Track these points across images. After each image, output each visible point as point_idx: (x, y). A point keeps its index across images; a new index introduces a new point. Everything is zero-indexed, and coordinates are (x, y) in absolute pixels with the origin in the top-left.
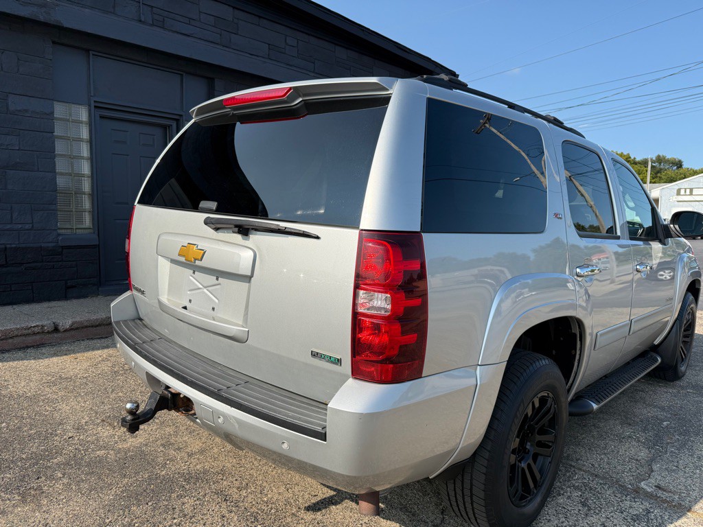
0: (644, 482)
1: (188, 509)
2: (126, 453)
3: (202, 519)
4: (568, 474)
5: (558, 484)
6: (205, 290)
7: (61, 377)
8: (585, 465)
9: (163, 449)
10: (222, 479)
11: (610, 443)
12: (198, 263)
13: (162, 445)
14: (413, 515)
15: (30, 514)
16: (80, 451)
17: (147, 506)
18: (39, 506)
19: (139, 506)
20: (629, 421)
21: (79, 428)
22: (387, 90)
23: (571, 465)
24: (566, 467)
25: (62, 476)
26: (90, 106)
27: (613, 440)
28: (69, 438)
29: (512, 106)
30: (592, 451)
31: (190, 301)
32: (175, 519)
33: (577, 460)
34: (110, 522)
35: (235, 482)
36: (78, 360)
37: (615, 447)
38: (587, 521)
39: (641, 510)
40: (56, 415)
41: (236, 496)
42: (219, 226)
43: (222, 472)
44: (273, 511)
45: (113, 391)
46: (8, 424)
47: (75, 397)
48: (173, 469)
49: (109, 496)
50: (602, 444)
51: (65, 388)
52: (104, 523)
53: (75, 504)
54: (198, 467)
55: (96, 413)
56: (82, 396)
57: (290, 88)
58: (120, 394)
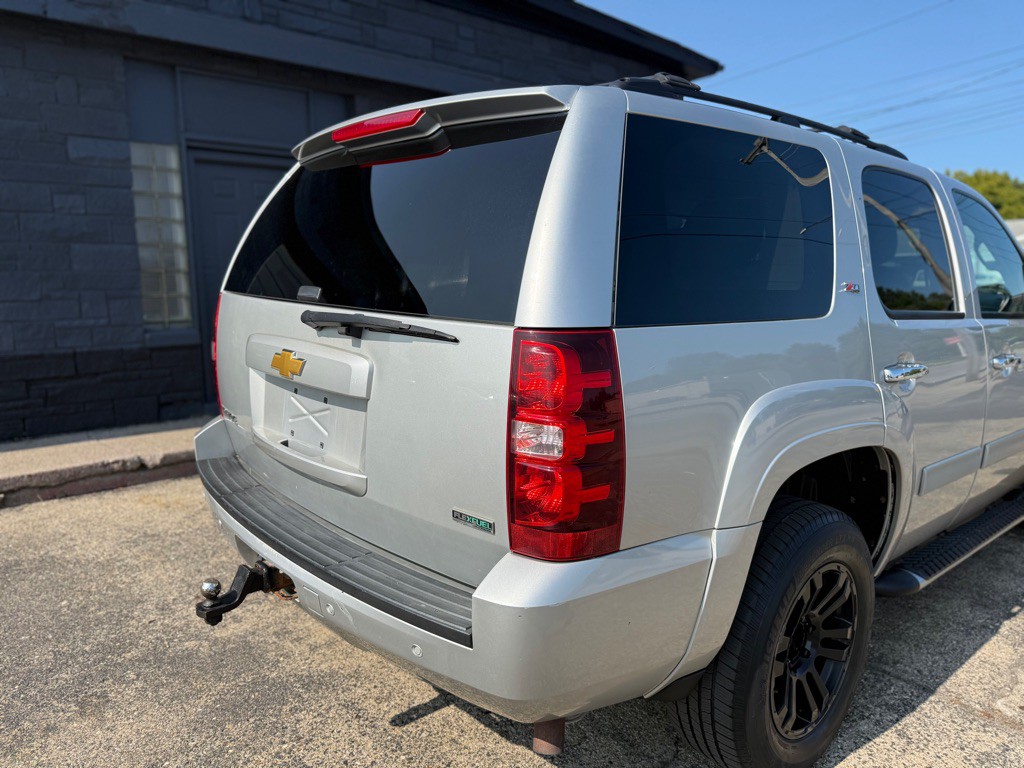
0: (1003, 700)
1: (304, 728)
2: (224, 644)
3: (323, 744)
4: (878, 686)
5: (862, 701)
6: (311, 418)
7: (146, 535)
8: (906, 672)
9: (276, 640)
10: (355, 686)
11: (952, 636)
12: (296, 379)
13: (275, 633)
14: (632, 745)
15: (88, 732)
16: (162, 641)
17: (247, 723)
18: (102, 720)
19: (237, 722)
20: (984, 600)
21: (163, 608)
22: (561, 105)
23: (884, 672)
24: (876, 675)
25: (135, 677)
26: (180, 145)
27: (954, 631)
28: (150, 622)
29: (777, 116)
30: (921, 648)
31: (292, 432)
32: (284, 743)
33: (895, 663)
34: (196, 746)
35: (373, 690)
36: (170, 509)
37: (958, 642)
38: (903, 761)
39: (994, 746)
40: (136, 589)
41: (373, 711)
42: (321, 324)
43: (356, 675)
44: (424, 735)
45: (214, 553)
46: (70, 602)
47: (163, 562)
48: (288, 669)
49: (196, 708)
50: (938, 637)
51: (151, 550)
52: (187, 747)
53: (150, 718)
54: (323, 666)
55: (189, 586)
56: (171, 562)
57: (422, 111)
58: (224, 558)
